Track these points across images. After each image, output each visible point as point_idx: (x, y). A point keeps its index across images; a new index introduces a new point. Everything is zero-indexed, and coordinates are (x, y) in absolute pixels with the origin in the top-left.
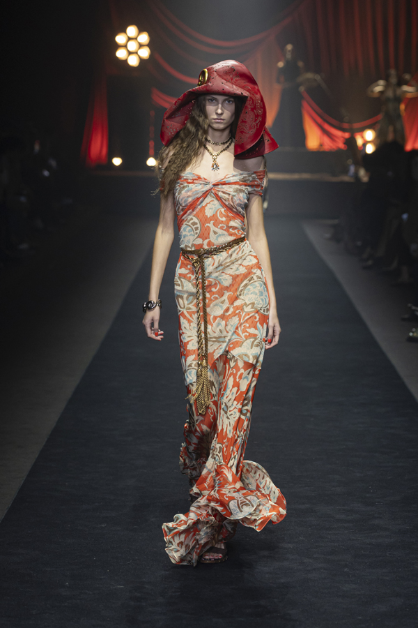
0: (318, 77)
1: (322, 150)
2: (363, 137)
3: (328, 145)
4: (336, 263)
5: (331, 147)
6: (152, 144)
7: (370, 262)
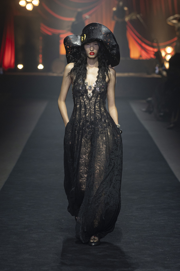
0: (138, 16)
1: (141, 59)
2: (165, 51)
3: (145, 56)
4: (149, 125)
6: (40, 56)
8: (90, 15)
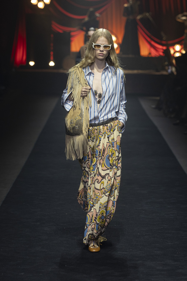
0: (147, 14)
1: (150, 56)
2: (174, 49)
3: (154, 53)
4: (158, 121)
5: (156, 54)
6: (52, 53)
7: (178, 121)
8: (100, 14)
